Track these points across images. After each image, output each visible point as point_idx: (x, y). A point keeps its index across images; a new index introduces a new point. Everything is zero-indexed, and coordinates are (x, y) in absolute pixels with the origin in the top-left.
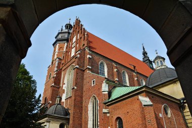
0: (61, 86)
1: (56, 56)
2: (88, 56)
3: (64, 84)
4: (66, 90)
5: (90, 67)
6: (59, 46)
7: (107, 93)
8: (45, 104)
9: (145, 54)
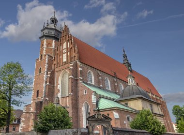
0: (56, 85)
1: (44, 52)
2: (80, 69)
3: (59, 84)
4: (60, 90)
5: (82, 78)
6: (47, 41)
7: (95, 103)
8: (37, 96)
9: (125, 56)
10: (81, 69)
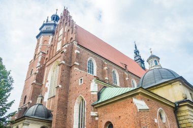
0: (44, 83)
1: (39, 50)
2: (76, 51)
3: (48, 81)
4: (49, 88)
5: (78, 64)
6: (43, 39)
7: (96, 93)
8: (24, 103)
9: (137, 52)
10: (79, 52)
